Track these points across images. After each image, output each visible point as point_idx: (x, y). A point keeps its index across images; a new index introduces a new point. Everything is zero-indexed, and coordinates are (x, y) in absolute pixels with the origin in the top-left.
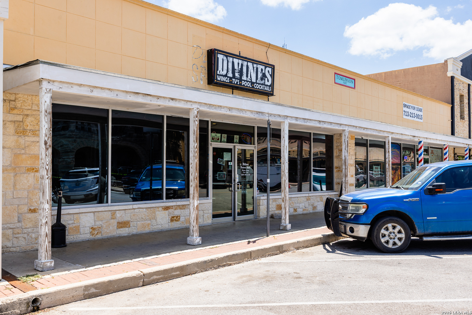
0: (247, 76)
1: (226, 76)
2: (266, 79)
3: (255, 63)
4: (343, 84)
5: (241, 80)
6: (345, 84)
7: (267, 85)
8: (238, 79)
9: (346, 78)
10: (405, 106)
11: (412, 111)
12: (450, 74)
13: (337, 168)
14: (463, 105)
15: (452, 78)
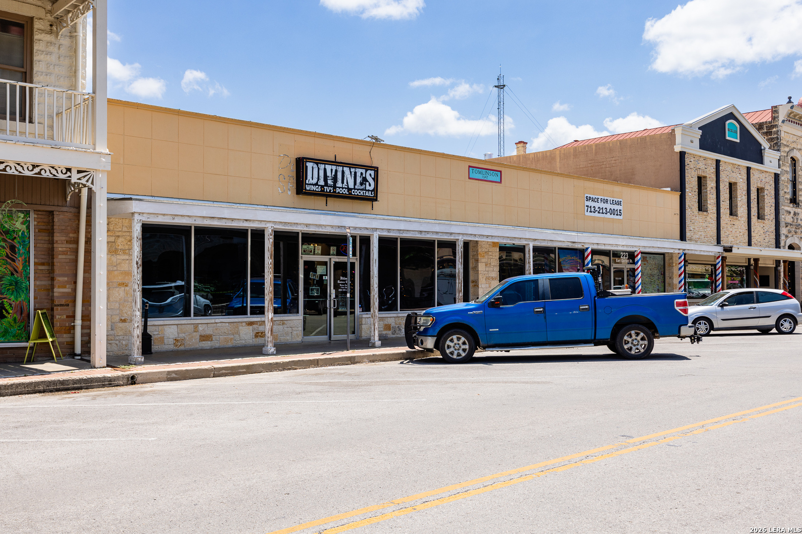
0: (343, 183)
1: (316, 184)
2: (367, 183)
3: (353, 167)
4: (483, 179)
5: (335, 187)
6: (485, 179)
7: (369, 190)
8: (331, 187)
9: (488, 171)
10: (588, 199)
11: (602, 205)
12: (678, 149)
13: (473, 282)
14: (706, 190)
15: (682, 155)
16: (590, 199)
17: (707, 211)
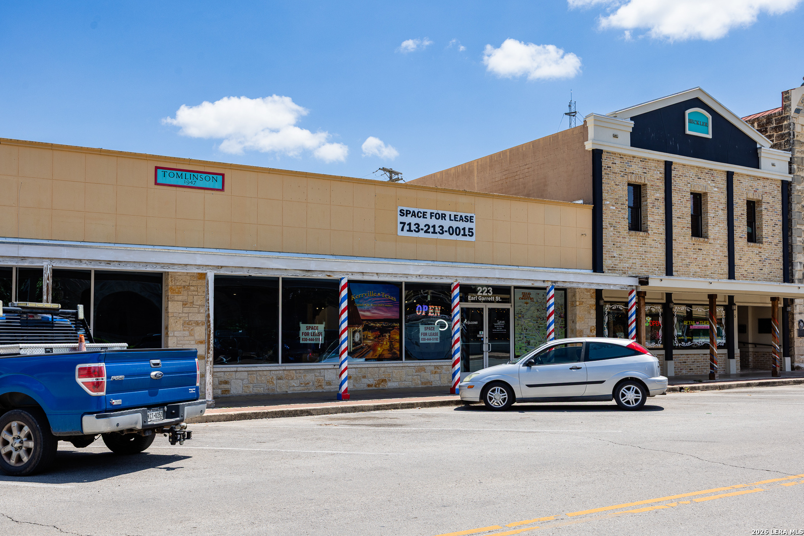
4: (185, 184)
6: (190, 185)
9: (195, 174)
10: (404, 213)
11: (432, 222)
14: (646, 203)
15: (597, 154)
16: (407, 214)
17: (646, 231)
